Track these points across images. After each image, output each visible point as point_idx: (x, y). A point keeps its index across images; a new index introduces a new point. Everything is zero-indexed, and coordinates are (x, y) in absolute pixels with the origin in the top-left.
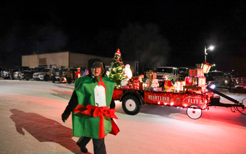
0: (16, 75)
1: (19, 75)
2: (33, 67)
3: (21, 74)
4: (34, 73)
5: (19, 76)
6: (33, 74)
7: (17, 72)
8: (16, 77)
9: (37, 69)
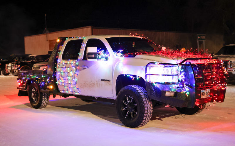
0: (9, 69)
1: (13, 68)
2: (34, 55)
3: (16, 67)
4: (34, 65)
5: (14, 70)
6: (32, 66)
7: (10, 64)
8: (9, 71)
9: (40, 58)
